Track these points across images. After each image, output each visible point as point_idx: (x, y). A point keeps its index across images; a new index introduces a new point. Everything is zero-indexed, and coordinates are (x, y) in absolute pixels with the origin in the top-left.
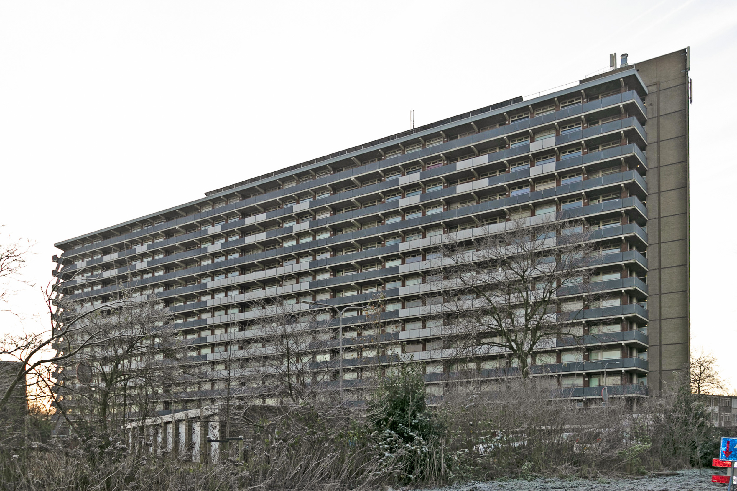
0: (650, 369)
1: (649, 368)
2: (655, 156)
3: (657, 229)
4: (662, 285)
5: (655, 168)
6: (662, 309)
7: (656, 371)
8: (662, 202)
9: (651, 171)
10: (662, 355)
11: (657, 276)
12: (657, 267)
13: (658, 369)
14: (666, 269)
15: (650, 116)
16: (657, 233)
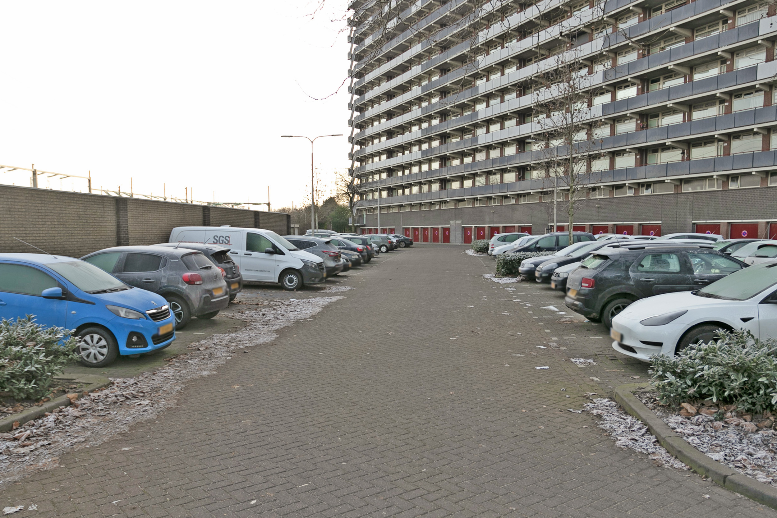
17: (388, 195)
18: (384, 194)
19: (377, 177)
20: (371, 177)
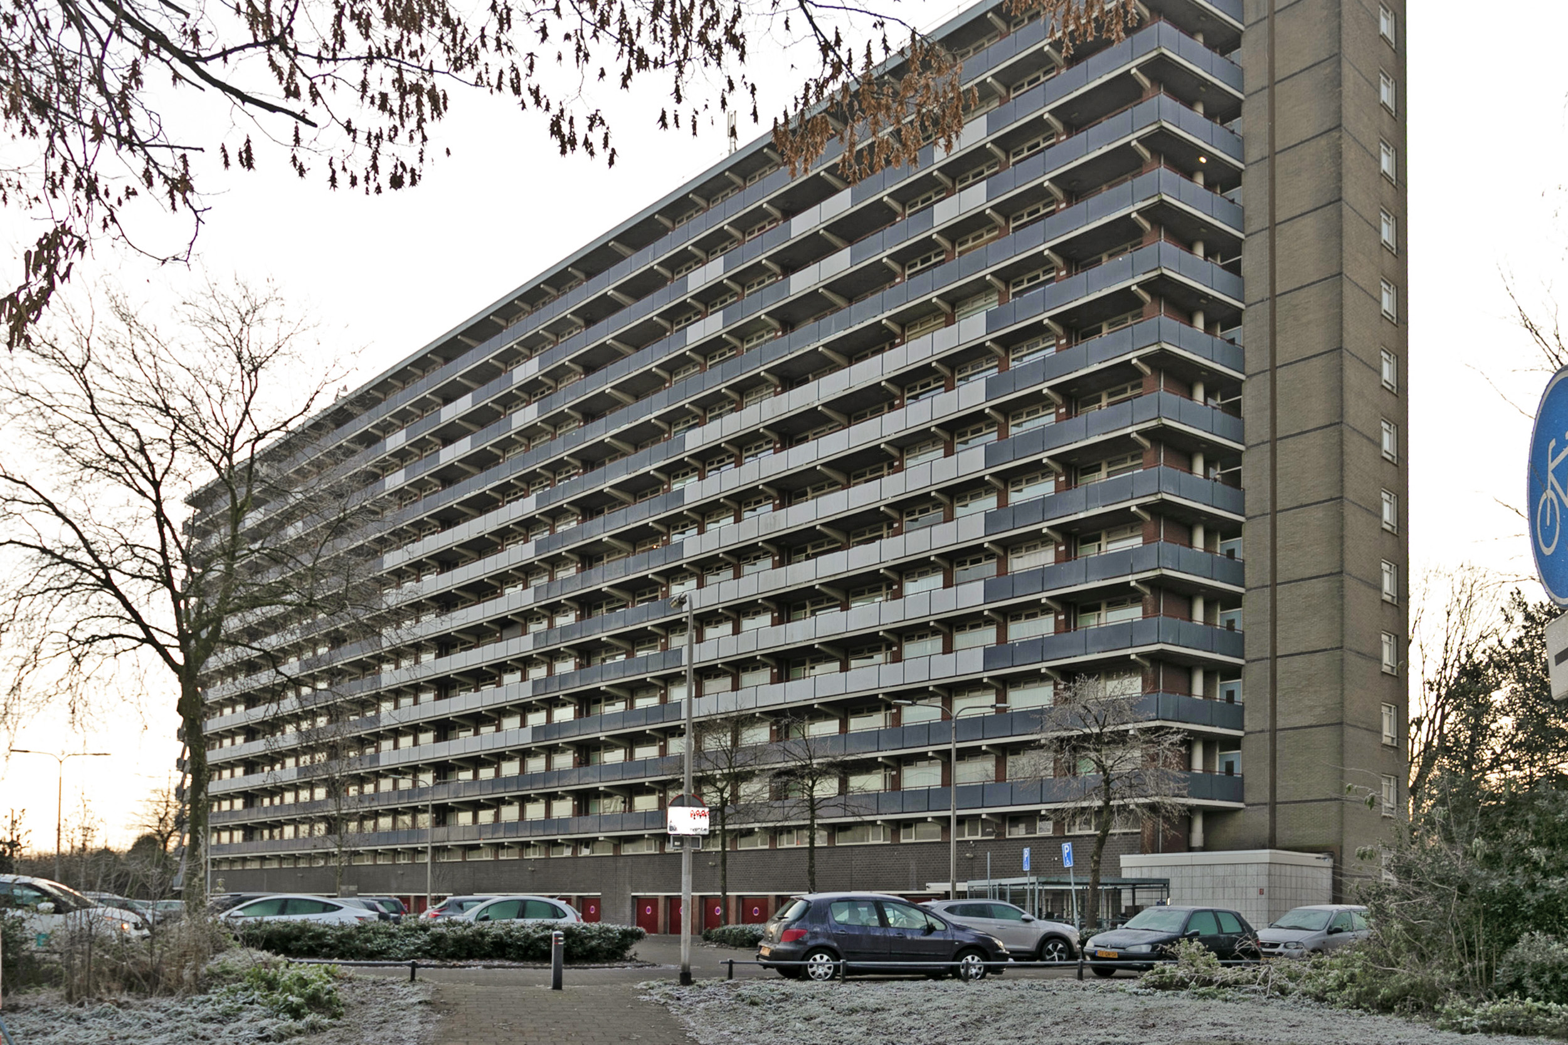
0: (1249, 725)
1: (1246, 722)
2: (1263, 127)
3: (1267, 329)
4: (1280, 486)
5: (1263, 159)
6: (1280, 554)
7: (1262, 731)
8: (1279, 252)
9: (1252, 169)
10: (1278, 686)
11: (1267, 463)
12: (1267, 437)
13: (1267, 726)
14: (1290, 439)
15: (1250, 18)
16: (1267, 341)
17: (245, 838)
18: (238, 836)
19: (226, 805)
20: (216, 804)
